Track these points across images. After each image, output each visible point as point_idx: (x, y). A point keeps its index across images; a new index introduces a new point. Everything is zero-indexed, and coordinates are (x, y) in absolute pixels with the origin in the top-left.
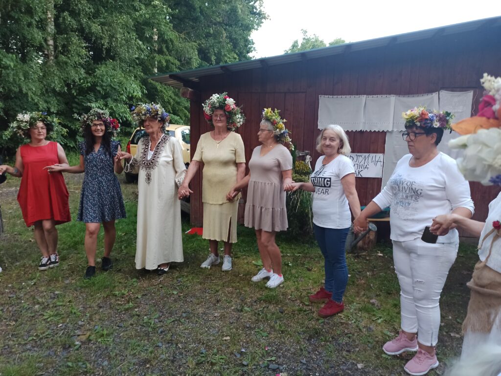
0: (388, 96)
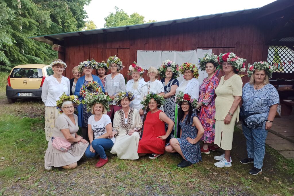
0: (172, 51)
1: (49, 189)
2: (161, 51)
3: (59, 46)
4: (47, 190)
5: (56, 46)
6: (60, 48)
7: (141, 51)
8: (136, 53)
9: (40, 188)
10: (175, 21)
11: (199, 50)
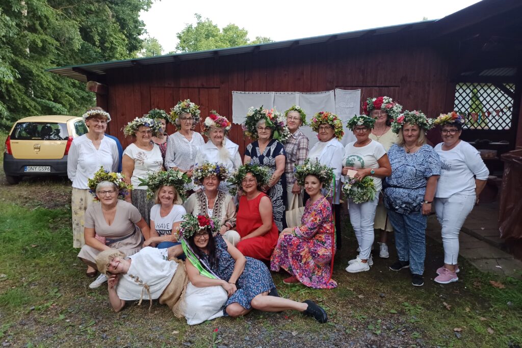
0: (293, 93)
1: (84, 325)
2: (274, 92)
3: (98, 84)
4: (80, 326)
5: (93, 84)
6: (99, 87)
7: (240, 92)
8: (232, 95)
9: (69, 322)
10: (296, 42)
11: (338, 91)
